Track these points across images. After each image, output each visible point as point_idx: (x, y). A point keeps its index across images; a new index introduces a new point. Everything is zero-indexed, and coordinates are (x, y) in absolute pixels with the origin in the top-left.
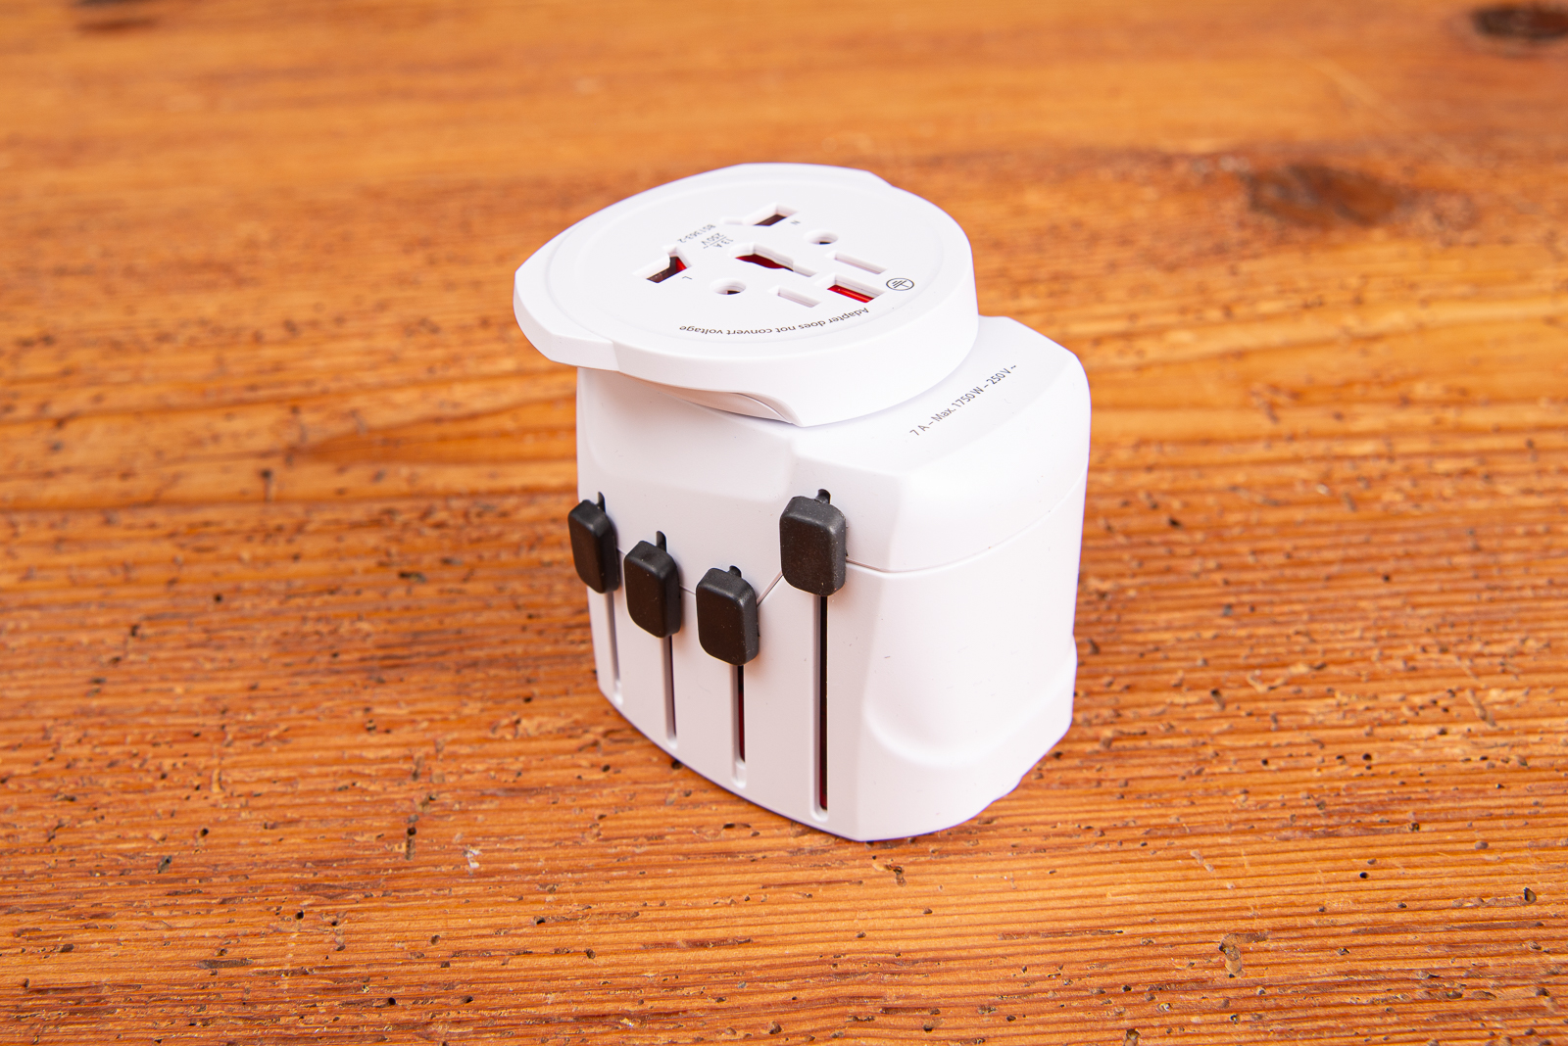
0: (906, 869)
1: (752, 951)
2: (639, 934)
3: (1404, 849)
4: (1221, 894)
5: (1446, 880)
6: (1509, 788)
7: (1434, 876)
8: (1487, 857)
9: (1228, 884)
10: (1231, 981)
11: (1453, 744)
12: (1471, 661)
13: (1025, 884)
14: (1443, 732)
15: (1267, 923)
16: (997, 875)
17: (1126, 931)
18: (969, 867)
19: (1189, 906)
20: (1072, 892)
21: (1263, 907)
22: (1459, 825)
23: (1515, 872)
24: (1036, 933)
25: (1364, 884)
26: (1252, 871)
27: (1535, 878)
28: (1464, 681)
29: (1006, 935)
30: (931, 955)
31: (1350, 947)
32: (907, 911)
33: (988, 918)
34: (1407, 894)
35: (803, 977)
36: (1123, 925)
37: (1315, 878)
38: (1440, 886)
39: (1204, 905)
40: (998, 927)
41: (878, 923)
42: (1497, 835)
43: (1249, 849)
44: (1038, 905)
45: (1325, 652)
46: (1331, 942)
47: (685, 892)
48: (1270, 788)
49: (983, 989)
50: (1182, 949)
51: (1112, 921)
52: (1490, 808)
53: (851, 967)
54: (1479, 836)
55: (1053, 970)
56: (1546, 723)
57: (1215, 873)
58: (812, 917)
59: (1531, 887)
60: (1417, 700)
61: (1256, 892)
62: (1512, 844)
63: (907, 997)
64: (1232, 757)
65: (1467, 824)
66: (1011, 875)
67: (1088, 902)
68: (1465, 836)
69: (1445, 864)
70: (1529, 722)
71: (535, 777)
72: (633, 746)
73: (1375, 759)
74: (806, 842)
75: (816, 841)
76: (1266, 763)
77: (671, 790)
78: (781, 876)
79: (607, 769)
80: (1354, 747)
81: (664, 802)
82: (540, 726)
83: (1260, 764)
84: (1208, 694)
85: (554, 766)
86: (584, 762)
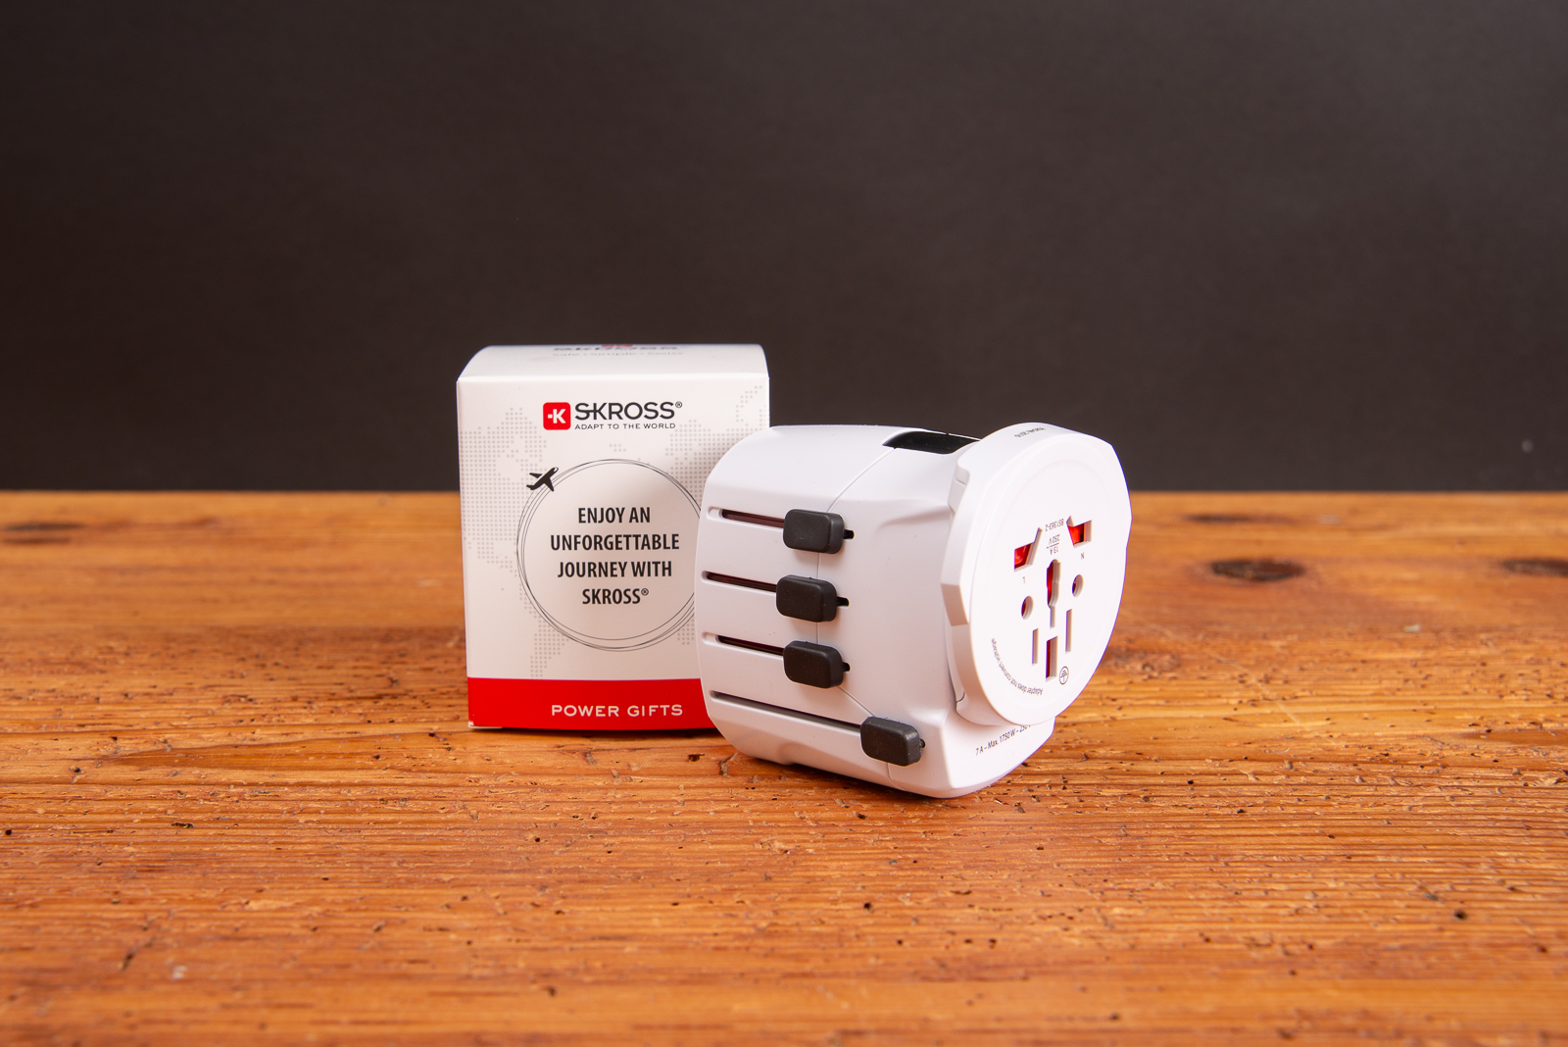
0: (560, 989)
2: (309, 1015)
11: (1071, 936)
12: (1102, 893)
14: (1066, 930)
15: (873, 1026)
23: (1106, 1003)
28: (1090, 903)
41: (524, 1017)
43: (870, 987)
45: (971, 886)
48: (900, 955)
54: (1080, 983)
56: (1160, 926)
57: (835, 999)
59: (1118, 1014)
60: (1048, 913)
64: (871, 938)
70: (1144, 926)
71: (250, 931)
72: (343, 918)
73: (999, 943)
74: (477, 972)
75: (486, 972)
76: (900, 942)
77: (367, 942)
78: (447, 988)
79: (315, 929)
80: (982, 936)
81: (358, 948)
82: (265, 905)
83: (895, 943)
84: (861, 905)
85: (269, 926)
86: (296, 925)
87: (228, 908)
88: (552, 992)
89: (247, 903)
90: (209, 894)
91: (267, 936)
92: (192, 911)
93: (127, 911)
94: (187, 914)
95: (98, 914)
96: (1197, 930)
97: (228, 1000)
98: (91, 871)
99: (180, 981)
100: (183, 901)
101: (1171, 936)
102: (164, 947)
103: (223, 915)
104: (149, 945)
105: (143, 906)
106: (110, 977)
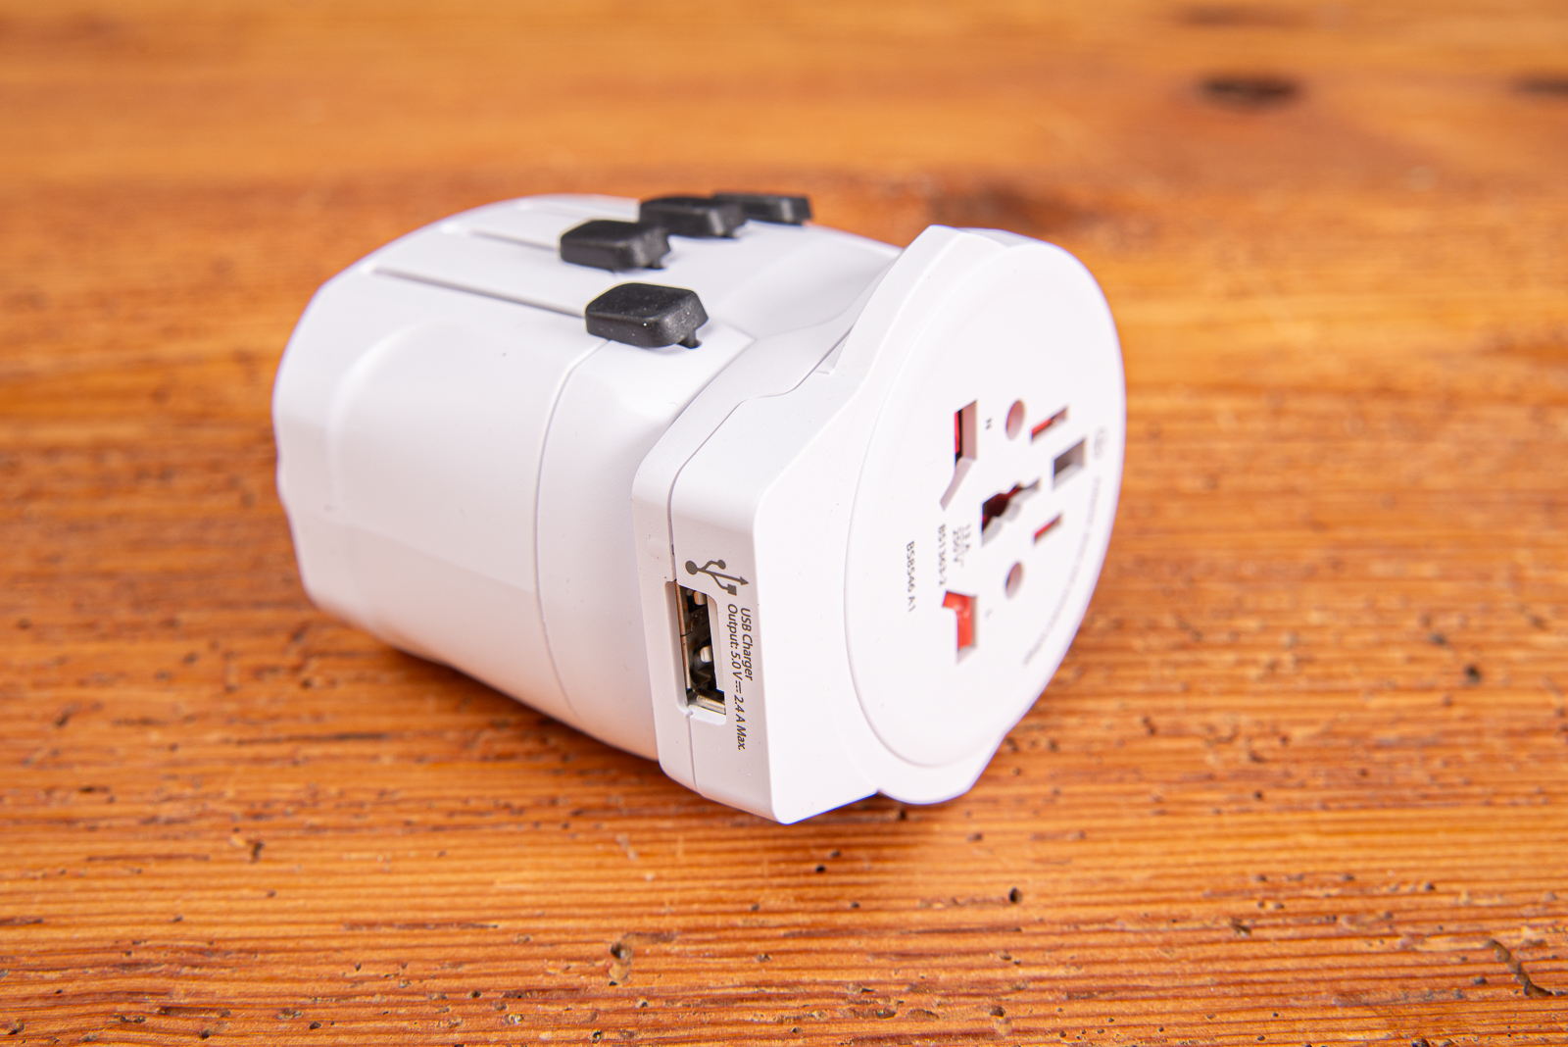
0: (268, 844)
1: (36, 933)
4: (636, 885)
9: (649, 875)
10: (611, 990)
13: (402, 866)
15: (680, 921)
16: (372, 855)
17: (502, 925)
18: (344, 844)
19: (590, 898)
20: (454, 877)
21: (682, 902)
23: (1004, 870)
24: (390, 924)
25: (817, 879)
26: (684, 860)
27: (1028, 877)
29: (354, 925)
30: (250, 944)
31: (772, 953)
32: (246, 892)
33: (340, 903)
34: (866, 892)
35: (82, 966)
36: (500, 918)
37: (758, 870)
39: (609, 898)
40: (346, 916)
41: (204, 905)
42: (998, 825)
43: (690, 835)
44: (407, 890)
46: (752, 946)
49: (296, 988)
50: (563, 949)
51: (489, 913)
53: (145, 956)
54: (978, 826)
55: (392, 969)
57: (638, 861)
58: (129, 895)
59: (1020, 888)
61: (679, 885)
62: (1014, 836)
63: (198, 994)
66: (389, 855)
67: (470, 889)
72: (22, 700)
74: (168, 810)
75: (178, 810)
77: (41, 748)
78: (117, 847)
81: (24, 762)
88: (258, 849)
96: (1143, 711)
101: (1106, 722)
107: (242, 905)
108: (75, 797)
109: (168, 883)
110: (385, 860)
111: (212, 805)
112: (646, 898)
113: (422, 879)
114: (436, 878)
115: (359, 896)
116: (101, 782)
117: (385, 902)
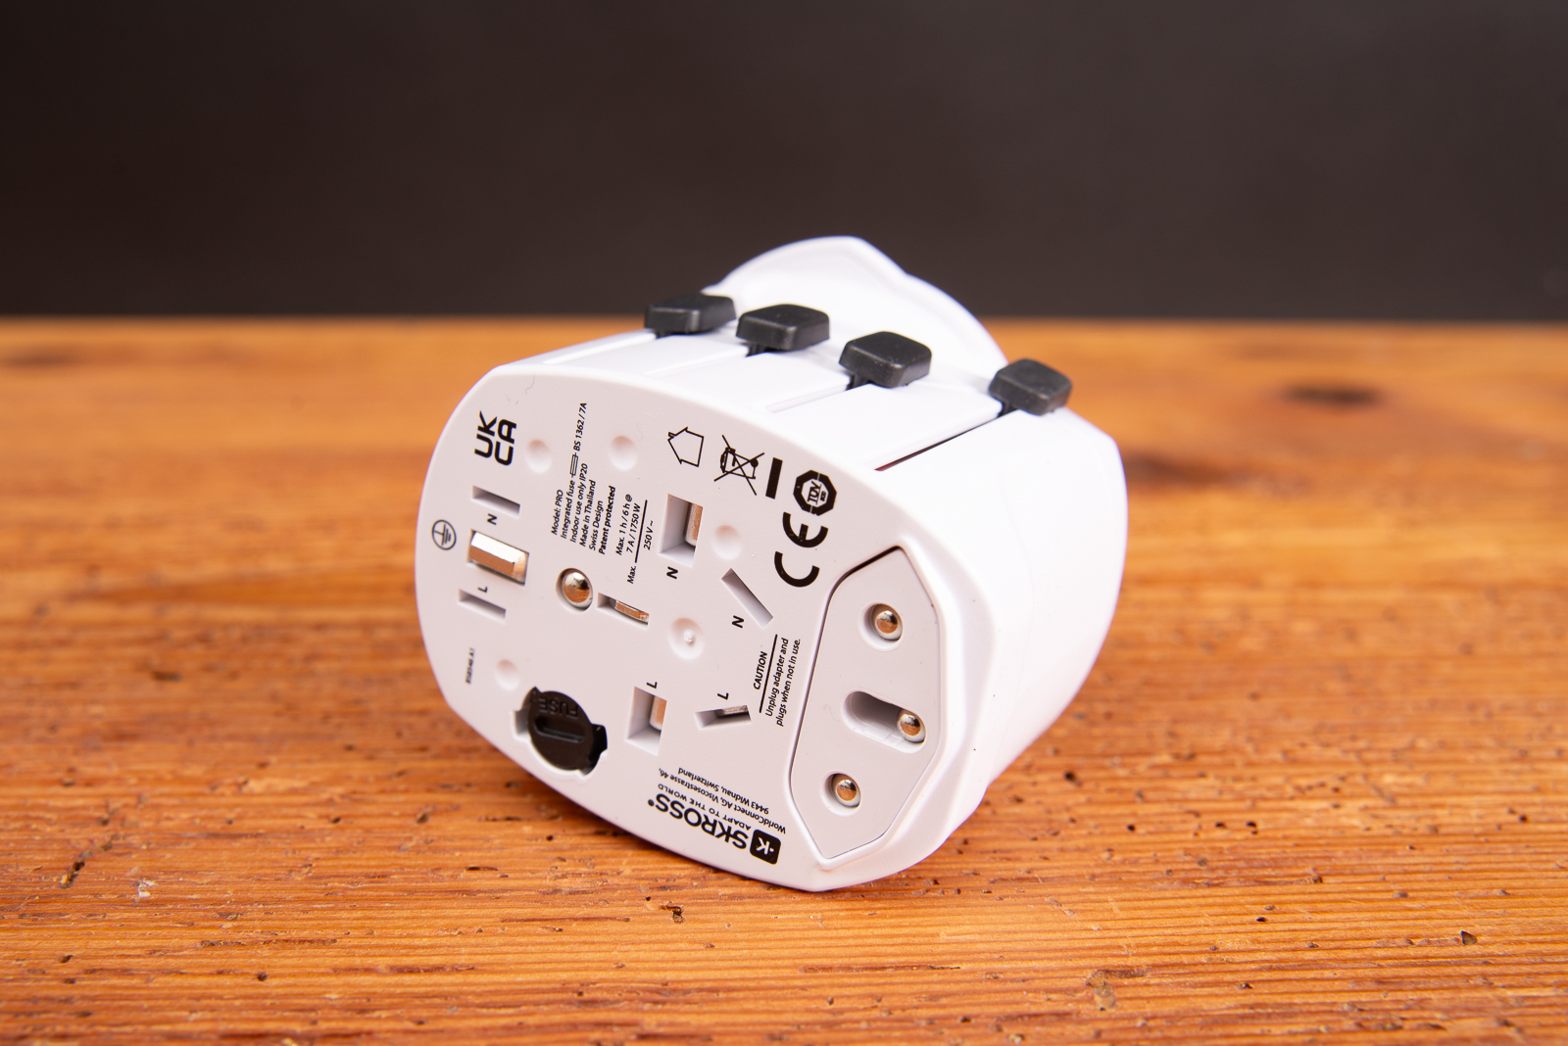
0: (687, 909)
1: (472, 978)
2: (330, 958)
3: (1307, 897)
4: (1084, 935)
5: (1364, 924)
6: (1422, 849)
7: (1349, 920)
8: (1408, 904)
9: (1094, 926)
10: (1103, 1015)
11: (1348, 816)
12: (1358, 754)
13: (835, 923)
14: (1337, 806)
15: (1144, 960)
16: (804, 915)
17: (964, 967)
18: (765, 907)
19: (1045, 945)
20: (895, 931)
21: (1138, 946)
22: (1371, 878)
23: (1445, 917)
24: (846, 968)
25: (1262, 926)
26: (1123, 915)
27: (1471, 922)
28: (1352, 769)
29: (812, 969)
30: (708, 985)
31: (1253, 982)
32: (682, 946)
33: (786, 952)
34: (1318, 935)
35: (537, 1004)
36: (961, 962)
37: (1202, 921)
38: (1358, 929)
39: (1064, 945)
40: (797, 961)
41: (642, 955)
42: (1416, 886)
43: (1117, 896)
44: (851, 942)
45: (1191, 746)
46: (1229, 977)
47: (401, 923)
48: (1139, 847)
49: (774, 1018)
50: (1036, 984)
51: (948, 957)
52: (1404, 865)
53: (599, 995)
54: (1398, 887)
55: (868, 1003)
56: (1453, 800)
57: (1076, 917)
58: (560, 948)
59: (1468, 930)
60: (1303, 782)
61: (1129, 933)
62: (1436, 894)
63: (671, 1024)
64: (1092, 823)
65: (1379, 877)
66: (819, 915)
67: (916, 940)
68: (1380, 887)
69: (1360, 910)
70: (1435, 800)
71: (248, 824)
72: (374, 803)
73: (1261, 826)
74: (565, 884)
75: (578, 884)
76: (1132, 828)
77: (410, 839)
78: (527, 912)
79: (337, 820)
80: (1235, 816)
81: (398, 848)
82: (269, 786)
83: (1125, 828)
84: (1060, 775)
85: (274, 817)
86: (311, 813)
87: (219, 791)
88: (678, 913)
89: (245, 783)
90: (195, 771)
91: (272, 832)
92: (170, 795)
93: (82, 796)
94: (163, 801)
95: (43, 801)
96: (1503, 805)
97: (213, 934)
98: (41, 740)
99: (146, 902)
100: (159, 780)
101: (1474, 812)
102: (129, 849)
103: (212, 800)
104: (107, 847)
105: (105, 789)
106: (46, 899)
107: (683, 955)
108: (464, 874)
109: (596, 939)
110: (815, 919)
111: (610, 881)
112: (1101, 943)
113: (863, 932)
114: (877, 932)
115: (804, 947)
116: (487, 862)
117: (833, 951)
